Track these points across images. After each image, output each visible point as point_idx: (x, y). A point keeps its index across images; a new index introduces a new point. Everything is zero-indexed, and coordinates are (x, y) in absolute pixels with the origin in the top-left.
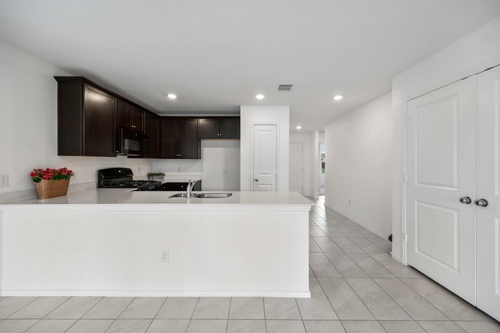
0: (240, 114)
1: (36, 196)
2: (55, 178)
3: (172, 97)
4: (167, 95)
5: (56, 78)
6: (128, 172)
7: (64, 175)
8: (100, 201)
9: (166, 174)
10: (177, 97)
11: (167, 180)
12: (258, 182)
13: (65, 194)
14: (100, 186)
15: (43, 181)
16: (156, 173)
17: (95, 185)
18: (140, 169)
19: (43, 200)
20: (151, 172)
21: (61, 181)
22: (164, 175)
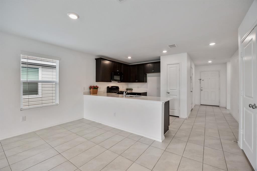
0: (160, 60)
1: (90, 93)
2: (94, 89)
3: (129, 58)
4: (128, 57)
5: (95, 59)
6: (117, 88)
7: (96, 88)
8: (108, 96)
9: (133, 89)
10: (131, 57)
11: (133, 91)
12: (169, 94)
13: (97, 93)
14: (107, 92)
15: (91, 89)
16: (129, 88)
17: (106, 91)
18: (122, 87)
19: (91, 95)
20: (128, 88)
21: (96, 89)
22: (132, 89)
